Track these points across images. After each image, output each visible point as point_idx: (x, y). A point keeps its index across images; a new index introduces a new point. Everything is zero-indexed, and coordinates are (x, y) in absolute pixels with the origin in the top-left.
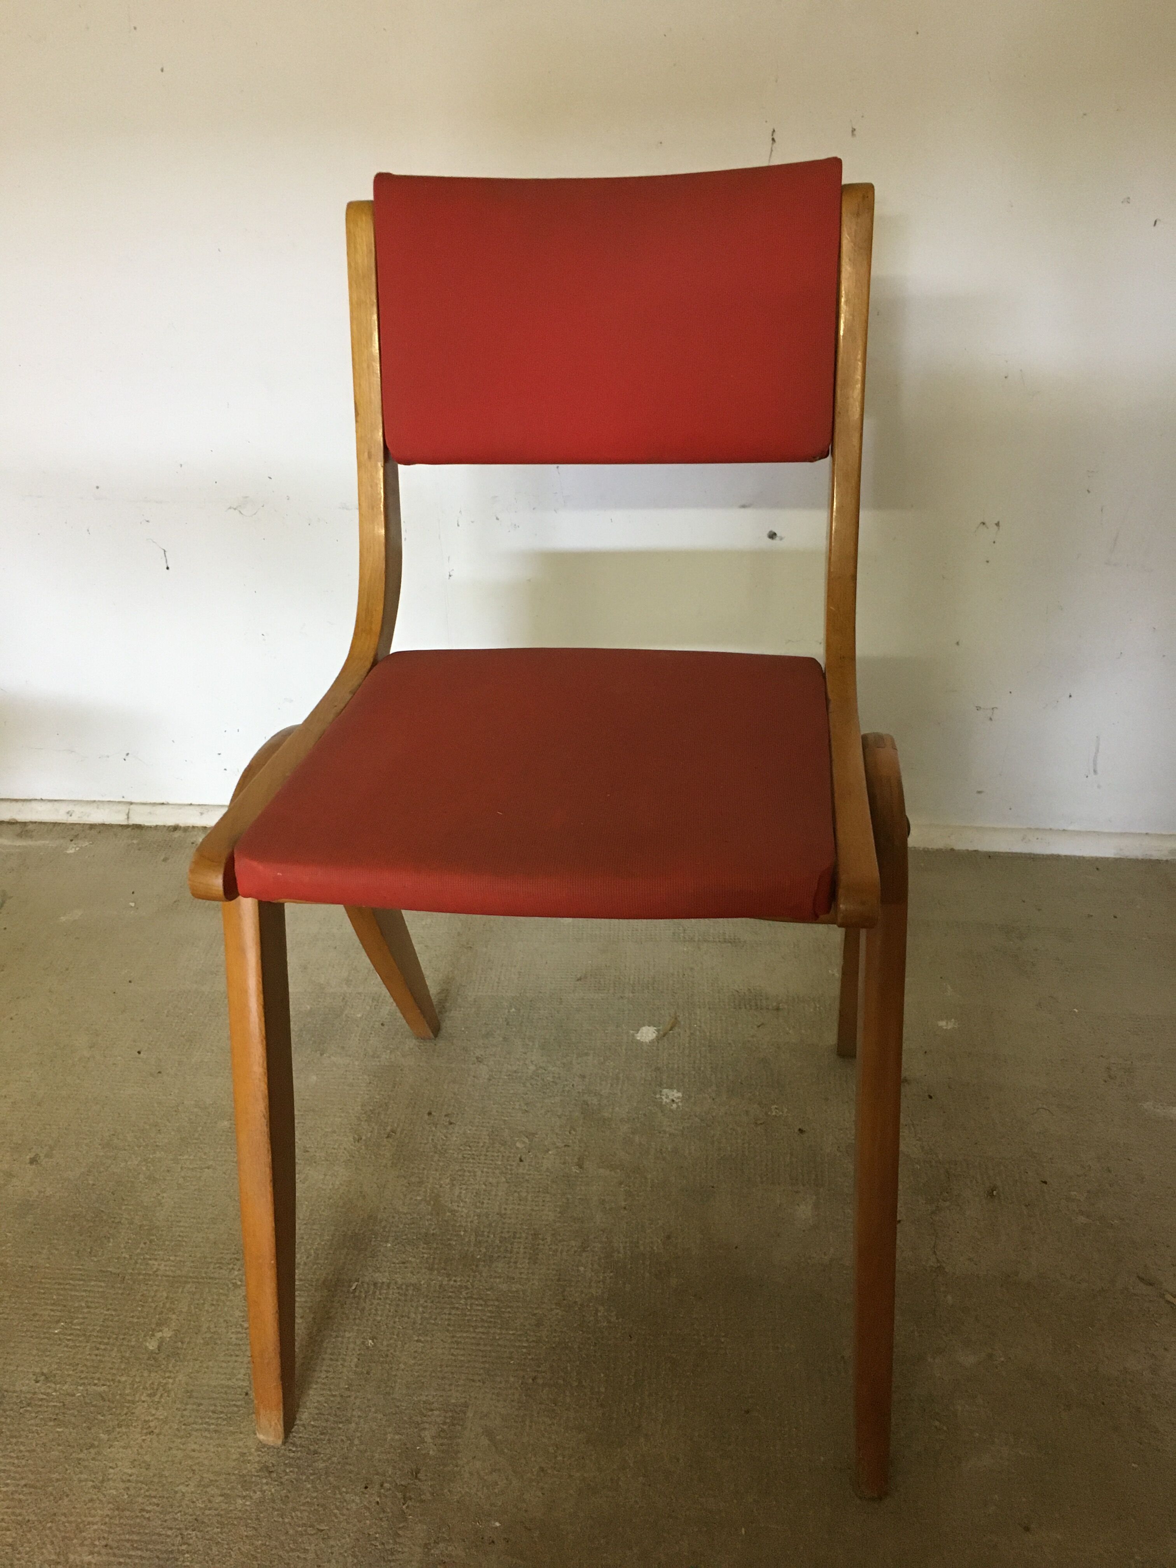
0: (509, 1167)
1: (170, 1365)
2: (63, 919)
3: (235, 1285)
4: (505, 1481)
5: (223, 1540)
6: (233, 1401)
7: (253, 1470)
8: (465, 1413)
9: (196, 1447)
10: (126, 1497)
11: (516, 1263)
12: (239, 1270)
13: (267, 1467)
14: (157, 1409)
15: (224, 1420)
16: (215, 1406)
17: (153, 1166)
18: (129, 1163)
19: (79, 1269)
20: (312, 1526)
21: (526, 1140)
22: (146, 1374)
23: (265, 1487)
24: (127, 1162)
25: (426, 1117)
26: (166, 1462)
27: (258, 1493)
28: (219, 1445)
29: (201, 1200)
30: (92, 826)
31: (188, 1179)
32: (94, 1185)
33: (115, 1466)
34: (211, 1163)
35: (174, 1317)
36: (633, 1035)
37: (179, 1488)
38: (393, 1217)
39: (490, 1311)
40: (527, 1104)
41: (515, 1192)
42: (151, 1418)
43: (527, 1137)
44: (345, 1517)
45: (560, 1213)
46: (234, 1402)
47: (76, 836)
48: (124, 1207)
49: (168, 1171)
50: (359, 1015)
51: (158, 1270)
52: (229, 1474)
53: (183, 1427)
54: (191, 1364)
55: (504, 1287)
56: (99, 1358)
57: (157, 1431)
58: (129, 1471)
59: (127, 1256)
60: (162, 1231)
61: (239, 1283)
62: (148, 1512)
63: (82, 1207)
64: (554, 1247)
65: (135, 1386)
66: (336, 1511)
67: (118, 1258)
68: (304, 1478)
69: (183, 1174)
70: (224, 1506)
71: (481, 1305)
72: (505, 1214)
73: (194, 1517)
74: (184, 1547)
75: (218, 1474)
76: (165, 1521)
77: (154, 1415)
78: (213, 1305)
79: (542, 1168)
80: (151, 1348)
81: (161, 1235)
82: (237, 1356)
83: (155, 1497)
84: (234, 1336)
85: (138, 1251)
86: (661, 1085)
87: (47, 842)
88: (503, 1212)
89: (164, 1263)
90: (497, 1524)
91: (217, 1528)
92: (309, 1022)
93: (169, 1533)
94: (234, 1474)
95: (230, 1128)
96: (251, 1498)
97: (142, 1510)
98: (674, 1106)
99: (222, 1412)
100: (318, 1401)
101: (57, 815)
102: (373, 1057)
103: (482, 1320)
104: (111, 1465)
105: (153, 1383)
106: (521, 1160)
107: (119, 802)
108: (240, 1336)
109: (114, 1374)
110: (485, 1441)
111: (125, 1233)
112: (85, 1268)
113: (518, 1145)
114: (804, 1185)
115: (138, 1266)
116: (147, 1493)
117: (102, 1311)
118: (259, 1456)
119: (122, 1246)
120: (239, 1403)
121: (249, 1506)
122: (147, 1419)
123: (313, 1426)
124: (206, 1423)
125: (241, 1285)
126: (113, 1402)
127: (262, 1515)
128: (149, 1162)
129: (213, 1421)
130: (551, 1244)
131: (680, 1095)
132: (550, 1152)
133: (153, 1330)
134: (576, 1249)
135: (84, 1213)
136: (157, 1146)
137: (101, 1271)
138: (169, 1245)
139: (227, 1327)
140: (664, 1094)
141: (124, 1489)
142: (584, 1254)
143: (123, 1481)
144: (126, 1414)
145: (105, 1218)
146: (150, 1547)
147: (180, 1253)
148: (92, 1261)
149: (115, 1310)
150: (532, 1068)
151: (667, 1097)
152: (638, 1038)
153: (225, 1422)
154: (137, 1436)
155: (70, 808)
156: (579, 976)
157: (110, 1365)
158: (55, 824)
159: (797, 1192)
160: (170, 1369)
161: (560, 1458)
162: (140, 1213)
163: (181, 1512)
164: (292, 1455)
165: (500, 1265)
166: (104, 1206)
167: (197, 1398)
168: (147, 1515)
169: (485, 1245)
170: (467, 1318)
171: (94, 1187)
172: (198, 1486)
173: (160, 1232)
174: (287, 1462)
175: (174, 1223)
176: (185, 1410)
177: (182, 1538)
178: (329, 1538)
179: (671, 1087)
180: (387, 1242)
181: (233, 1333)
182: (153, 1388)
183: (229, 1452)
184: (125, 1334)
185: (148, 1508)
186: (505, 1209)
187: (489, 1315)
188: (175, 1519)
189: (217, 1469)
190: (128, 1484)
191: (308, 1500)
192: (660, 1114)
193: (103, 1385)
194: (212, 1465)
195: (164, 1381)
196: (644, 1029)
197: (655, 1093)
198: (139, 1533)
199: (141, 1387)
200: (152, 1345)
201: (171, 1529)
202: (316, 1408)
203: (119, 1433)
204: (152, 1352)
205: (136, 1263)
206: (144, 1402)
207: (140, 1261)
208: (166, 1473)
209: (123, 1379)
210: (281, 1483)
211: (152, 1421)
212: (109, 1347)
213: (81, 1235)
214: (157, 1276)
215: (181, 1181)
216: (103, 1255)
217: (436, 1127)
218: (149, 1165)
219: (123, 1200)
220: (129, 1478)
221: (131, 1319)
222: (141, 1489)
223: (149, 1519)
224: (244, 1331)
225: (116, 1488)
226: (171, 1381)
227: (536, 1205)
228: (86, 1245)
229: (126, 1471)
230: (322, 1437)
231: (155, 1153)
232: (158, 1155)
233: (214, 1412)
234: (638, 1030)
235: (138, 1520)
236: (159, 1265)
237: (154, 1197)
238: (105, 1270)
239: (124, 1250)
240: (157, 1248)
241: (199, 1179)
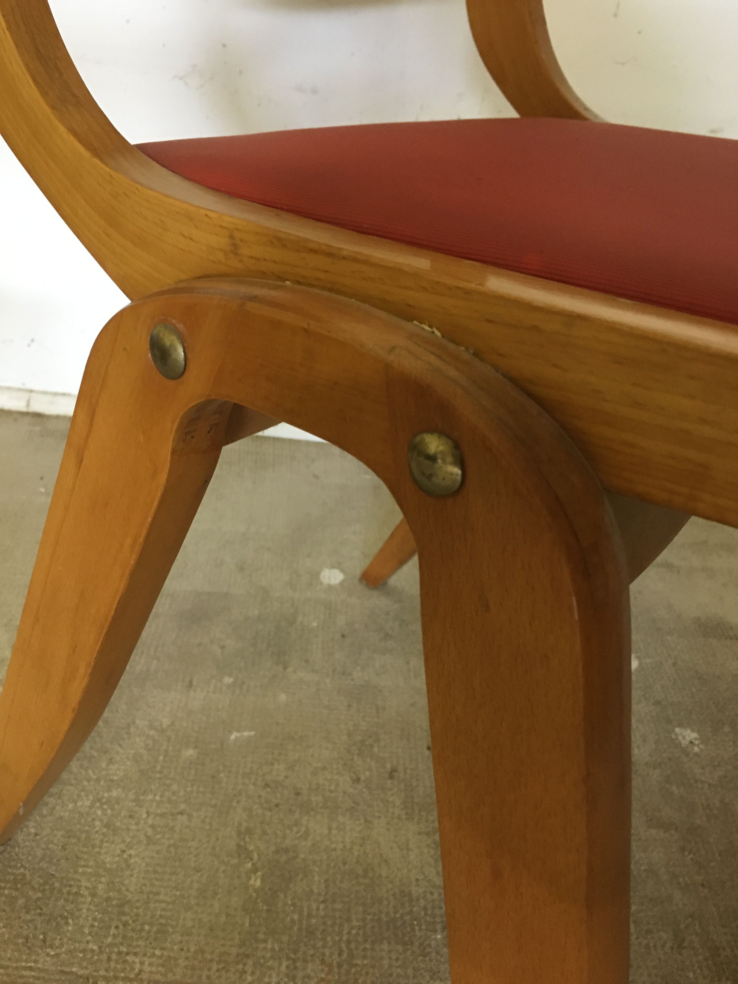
12: (253, 973)
17: (112, 810)
18: (79, 804)
19: (31, 969)
24: (76, 803)
29: (181, 860)
31: (159, 829)
32: (36, 834)
34: (183, 807)
38: (432, 893)
48: (80, 870)
49: (131, 816)
50: (315, 624)
51: (141, 971)
59: (95, 948)
60: (137, 907)
63: (25, 868)
69: (150, 821)
81: (137, 915)
85: (109, 940)
89: (147, 961)
102: (343, 673)
111: (88, 910)
112: (40, 966)
115: (113, 964)
119: (86, 931)
128: (105, 803)
135: (28, 878)
137: (62, 971)
138: (149, 932)
140: (679, 734)
145: (57, 885)
147: (168, 945)
151: (684, 738)
162: (103, 879)
166: (54, 868)
171: (38, 837)
173: (135, 910)
175: (151, 896)
179: (682, 725)
180: (435, 931)
192: (685, 758)
197: (669, 733)
205: (109, 959)
207: (114, 956)
213: (28, 912)
215: (150, 832)
216: (62, 945)
218: (105, 807)
219: (77, 857)
228: (36, 928)
231: (109, 790)
232: (115, 793)
236: (142, 963)
237: (118, 856)
238: (67, 970)
239: (89, 938)
240: (135, 936)
241: (172, 829)
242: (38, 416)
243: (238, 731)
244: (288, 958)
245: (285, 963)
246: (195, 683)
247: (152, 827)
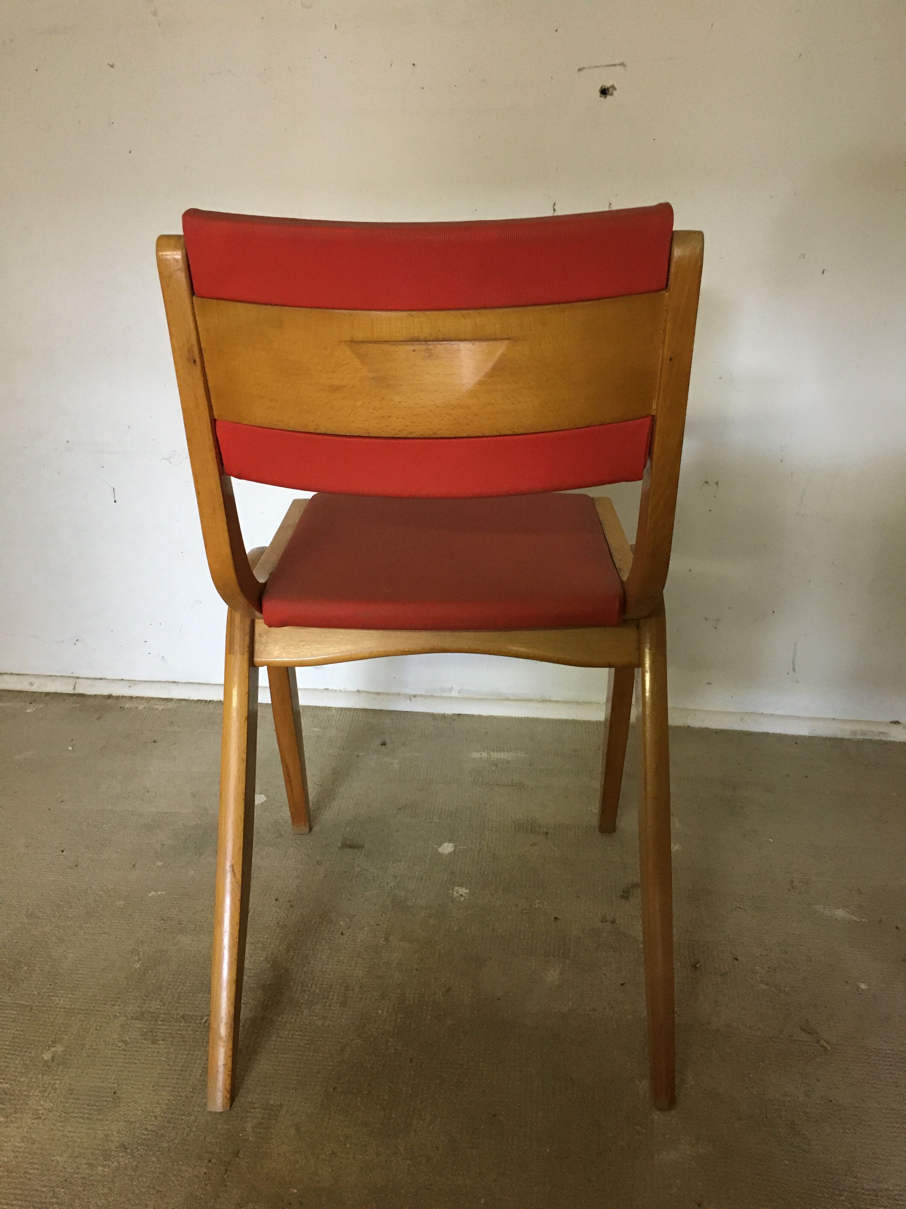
0: (332, 939)
1: (59, 1071)
2: (18, 757)
3: (115, 1016)
4: (304, 1160)
5: (84, 1195)
6: (104, 1097)
7: (114, 1147)
8: (279, 1112)
9: (70, 1129)
10: (14, 1163)
11: (330, 1006)
13: (124, 1146)
14: (46, 1102)
15: (95, 1110)
16: (90, 1101)
17: (63, 931)
18: (45, 928)
20: (154, 1188)
21: (348, 920)
22: (40, 1076)
23: (121, 1159)
25: (274, 901)
26: (48, 1139)
27: (115, 1163)
28: (89, 1129)
29: (96, 955)
30: (47, 694)
31: (89, 940)
32: (17, 943)
33: (8, 1141)
35: (66, 1037)
36: (436, 849)
37: (55, 1158)
39: (307, 1040)
40: (351, 895)
41: (336, 956)
42: (40, 1108)
43: (348, 917)
44: (179, 1183)
45: (367, 971)
46: (104, 1099)
47: (35, 701)
48: (37, 959)
49: (74, 935)
51: (57, 1004)
52: (95, 1149)
53: (64, 1115)
54: (75, 1070)
55: (319, 1023)
56: (6, 1064)
57: (43, 1117)
58: (19, 1145)
59: (36, 993)
60: (64, 976)
61: (118, 1014)
62: (29, 1174)
63: (6, 958)
64: (360, 996)
65: (31, 1085)
66: (173, 1178)
67: (29, 995)
68: (151, 1153)
69: (85, 937)
70: (88, 1172)
71: (300, 1035)
72: (325, 971)
73: (64, 1178)
74: (54, 1200)
75: (87, 1149)
76: (42, 1181)
77: (42, 1106)
78: (96, 1029)
79: (357, 940)
80: (46, 1058)
81: (64, 979)
82: (111, 1066)
83: (36, 1164)
84: (110, 1052)
86: (454, 884)
87: (12, 704)
88: (324, 969)
89: (63, 999)
90: (295, 1191)
91: (81, 1187)
92: (193, 834)
93: (44, 1189)
94: (99, 1149)
95: (124, 906)
96: (109, 1166)
97: (25, 1173)
98: (462, 899)
99: (95, 1105)
100: (169, 1100)
101: (22, 685)
103: (300, 1046)
104: (6, 1140)
105: (44, 1084)
106: (342, 934)
107: (69, 677)
108: (114, 1052)
109: (16, 1076)
110: (293, 1131)
111: (37, 977)
112: (3, 1000)
113: (341, 923)
114: (554, 957)
115: (43, 1000)
116: (30, 1161)
117: (12, 1031)
118: (118, 1136)
119: (33, 986)
120: (108, 1099)
121: (107, 1172)
122: (37, 1108)
123: (162, 1117)
124: (82, 1112)
125: (120, 1016)
126: (13, 1096)
127: (116, 1179)
128: (61, 928)
129: (87, 1111)
130: (358, 994)
131: (468, 891)
132: (365, 929)
133: (49, 1046)
134: (377, 998)
135: (8, 962)
136: (68, 917)
137: (15, 1003)
138: (68, 987)
139: (106, 1045)
140: (456, 890)
141: (13, 1157)
142: (383, 1002)
143: (13, 1151)
144: (22, 1104)
145: (23, 966)
146: (28, 1199)
147: (76, 993)
148: (10, 996)
149: (22, 1031)
150: (358, 869)
151: (458, 893)
152: (440, 851)
153: (95, 1113)
154: (28, 1120)
155: (33, 680)
156: (400, 807)
157: (14, 1069)
158: (20, 692)
159: (548, 962)
160: (58, 1073)
161: (348, 1146)
162: (49, 963)
163: (54, 1174)
164: (144, 1137)
165: (318, 1007)
166: (23, 958)
167: (77, 1094)
168: (29, 1177)
169: (308, 993)
170: (288, 1044)
172: (70, 1157)
173: (63, 977)
174: (139, 1142)
175: (74, 971)
176: (67, 1103)
177: (53, 1194)
178: (165, 1196)
179: (461, 886)
181: (109, 1050)
182: (44, 1087)
183: (96, 1133)
184: (28, 1048)
185: (31, 1171)
186: (326, 968)
187: (306, 1042)
188: (50, 1180)
189: (86, 1145)
190: (17, 1154)
191: (153, 1169)
192: (450, 904)
193: (7, 1083)
194: (82, 1142)
195: (54, 1082)
196: (445, 845)
197: (448, 890)
198: (21, 1189)
199: (35, 1086)
200: (47, 1056)
201: (46, 1187)
202: (166, 1104)
203: (14, 1117)
204: (46, 1061)
205: (42, 998)
206: (36, 1096)
207: (45, 997)
208: (48, 1147)
209: (22, 1080)
210: (134, 1156)
211: (41, 1110)
212: (14, 1057)
214: (57, 1008)
215: (83, 942)
216: (18, 992)
217: (280, 909)
218: (60, 930)
219: (38, 953)
220: (18, 1150)
221: (33, 1038)
222: (26, 1157)
223: (30, 1179)
224: (118, 1048)
225: (8, 1157)
226: (58, 1082)
227: (350, 966)
228: (5, 985)
229: (16, 1144)
230: (168, 1125)
231: (65, 922)
232: (68, 923)
233: (88, 1105)
234: (441, 845)
235: (22, 1180)
236: (59, 1000)
237: (61, 953)
238: (18, 1002)
239: (34, 989)
240: (59, 988)
241: (96, 941)
242: (82, 695)
243: (155, 892)
244: (142, 999)
245: (139, 1001)
246: (136, 866)
247: (86, 940)
